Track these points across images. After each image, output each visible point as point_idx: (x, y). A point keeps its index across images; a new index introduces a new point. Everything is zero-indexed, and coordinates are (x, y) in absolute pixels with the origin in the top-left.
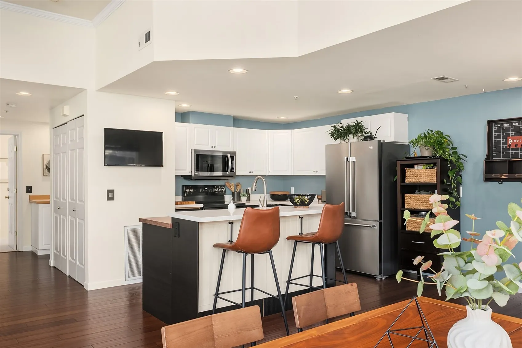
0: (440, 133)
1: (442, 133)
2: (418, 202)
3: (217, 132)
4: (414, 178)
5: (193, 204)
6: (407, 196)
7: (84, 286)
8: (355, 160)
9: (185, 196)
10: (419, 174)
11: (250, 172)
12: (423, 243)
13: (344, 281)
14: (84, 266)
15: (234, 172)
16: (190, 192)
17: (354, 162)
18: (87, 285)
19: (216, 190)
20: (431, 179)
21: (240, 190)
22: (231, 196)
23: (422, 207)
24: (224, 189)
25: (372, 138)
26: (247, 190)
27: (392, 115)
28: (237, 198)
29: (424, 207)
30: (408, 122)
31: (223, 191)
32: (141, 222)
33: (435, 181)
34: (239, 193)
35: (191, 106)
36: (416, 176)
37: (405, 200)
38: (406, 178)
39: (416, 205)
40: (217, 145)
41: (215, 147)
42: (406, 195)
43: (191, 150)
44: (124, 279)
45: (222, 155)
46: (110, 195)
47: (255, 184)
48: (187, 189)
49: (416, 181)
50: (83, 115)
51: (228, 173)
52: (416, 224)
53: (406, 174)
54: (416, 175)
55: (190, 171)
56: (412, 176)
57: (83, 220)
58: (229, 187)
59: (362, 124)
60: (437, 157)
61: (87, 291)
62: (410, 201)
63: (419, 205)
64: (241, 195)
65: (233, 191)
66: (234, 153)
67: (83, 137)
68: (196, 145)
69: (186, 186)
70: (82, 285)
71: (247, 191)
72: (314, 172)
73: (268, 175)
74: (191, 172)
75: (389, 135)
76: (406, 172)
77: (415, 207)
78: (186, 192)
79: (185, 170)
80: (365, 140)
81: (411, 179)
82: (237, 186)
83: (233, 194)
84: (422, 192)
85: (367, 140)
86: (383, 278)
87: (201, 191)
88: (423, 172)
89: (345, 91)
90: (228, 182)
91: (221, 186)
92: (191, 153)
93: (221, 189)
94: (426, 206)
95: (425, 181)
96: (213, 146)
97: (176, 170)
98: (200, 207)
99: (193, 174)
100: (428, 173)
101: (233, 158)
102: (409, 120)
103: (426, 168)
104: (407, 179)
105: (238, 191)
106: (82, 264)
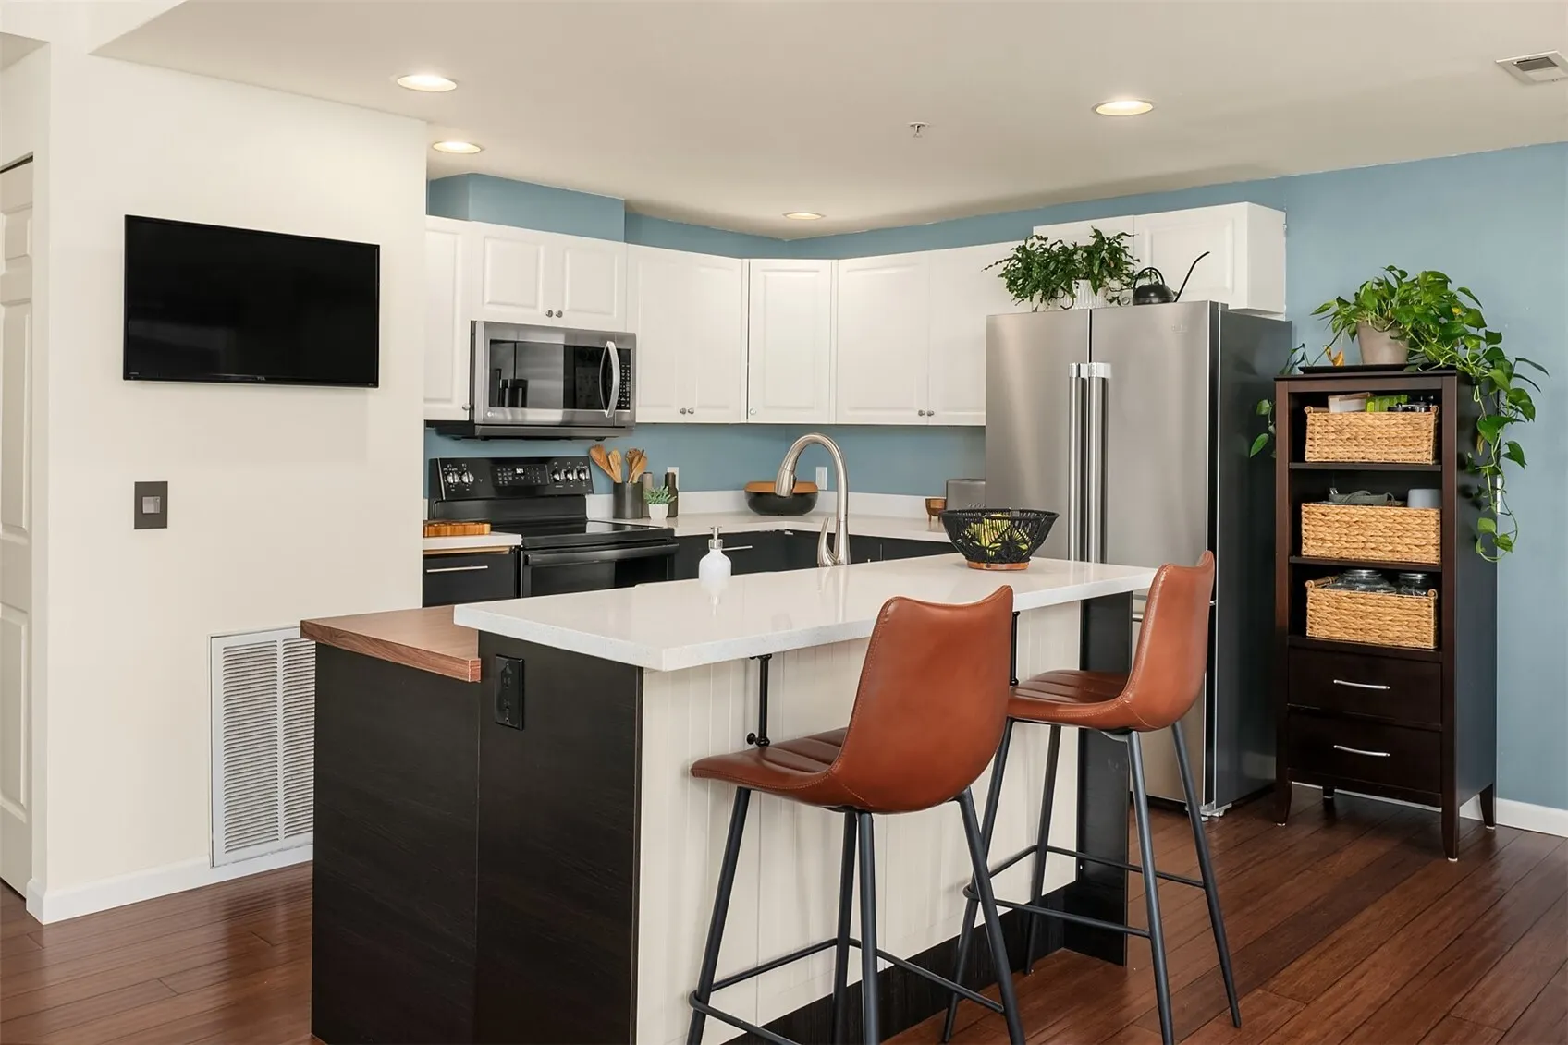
0: (1438, 282)
1: (1446, 281)
2: (1356, 532)
3: (568, 256)
4: (1342, 443)
5: (484, 534)
6: (1314, 510)
7: (24, 899)
8: (1108, 376)
9: (442, 501)
10: (1363, 429)
11: (683, 412)
12: (1384, 687)
13: (1201, 879)
14: (28, 810)
15: (628, 408)
16: (461, 485)
17: (1104, 379)
18: (40, 901)
19: (557, 476)
20: (1412, 449)
21: (641, 477)
22: (610, 497)
23: (1373, 553)
24: (585, 471)
25: (1164, 294)
26: (667, 475)
27: (1241, 210)
28: (634, 506)
29: (1382, 554)
30: (1285, 239)
31: (582, 480)
32: (312, 637)
33: (1431, 457)
34: (639, 487)
35: (482, 149)
36: (1348, 438)
37: (1304, 527)
38: (1309, 442)
39: (1348, 545)
40: (567, 308)
41: (560, 314)
42: (1305, 508)
43: (473, 324)
44: (207, 860)
45: (562, 342)
46: (150, 506)
47: (789, 467)
48: (448, 474)
49: (1349, 455)
50: (30, 159)
51: (606, 412)
52: (1347, 615)
53: (1309, 429)
54: (1348, 436)
55: (468, 406)
56: (1333, 436)
57: (25, 612)
58: (603, 463)
59: (1125, 242)
60: (1440, 368)
61: (42, 925)
62: (1323, 529)
63: (1362, 545)
64: (647, 495)
65: (619, 481)
66: (633, 337)
67: (28, 253)
68: (490, 303)
69: (445, 462)
70: (16, 893)
71: (669, 480)
72: (921, 414)
73: (744, 421)
74: (472, 408)
75: (1228, 284)
76: (1309, 421)
77: (1345, 554)
78: (448, 485)
79: (449, 401)
80: (1141, 300)
81: (1327, 449)
82: (630, 461)
83: (618, 490)
84: (1360, 495)
85: (1150, 303)
86: (1217, 815)
87: (503, 481)
88: (1379, 423)
89: (1124, 106)
90: (598, 448)
91: (575, 460)
92: (473, 334)
93: (575, 473)
94: (1391, 548)
95: (1386, 456)
96: (555, 312)
97: (426, 400)
98: (511, 547)
99: (478, 418)
100: (1402, 427)
101: (625, 357)
102: (1287, 233)
103: (1390, 409)
104: (1311, 449)
105: (635, 481)
106: (17, 801)
